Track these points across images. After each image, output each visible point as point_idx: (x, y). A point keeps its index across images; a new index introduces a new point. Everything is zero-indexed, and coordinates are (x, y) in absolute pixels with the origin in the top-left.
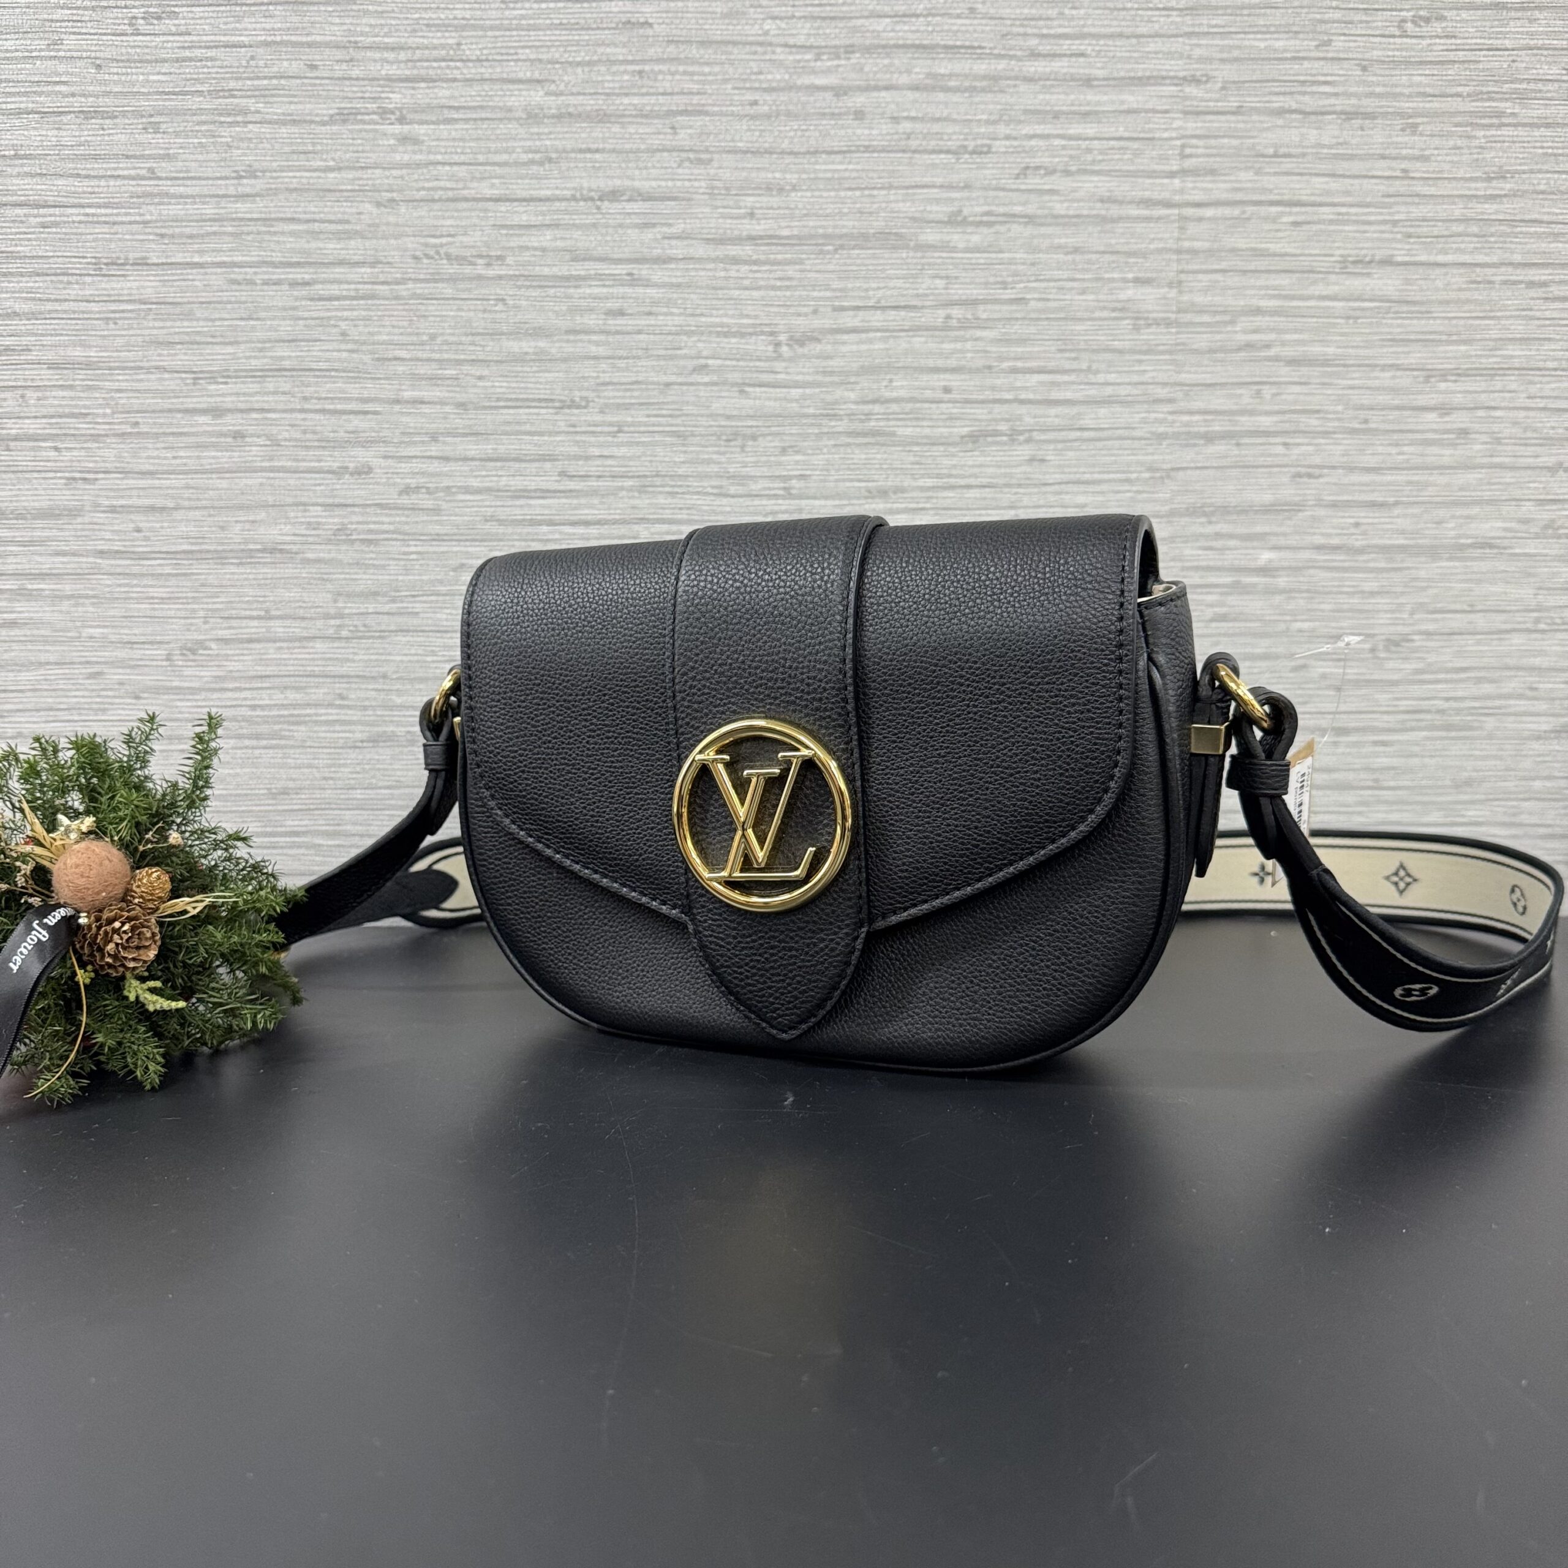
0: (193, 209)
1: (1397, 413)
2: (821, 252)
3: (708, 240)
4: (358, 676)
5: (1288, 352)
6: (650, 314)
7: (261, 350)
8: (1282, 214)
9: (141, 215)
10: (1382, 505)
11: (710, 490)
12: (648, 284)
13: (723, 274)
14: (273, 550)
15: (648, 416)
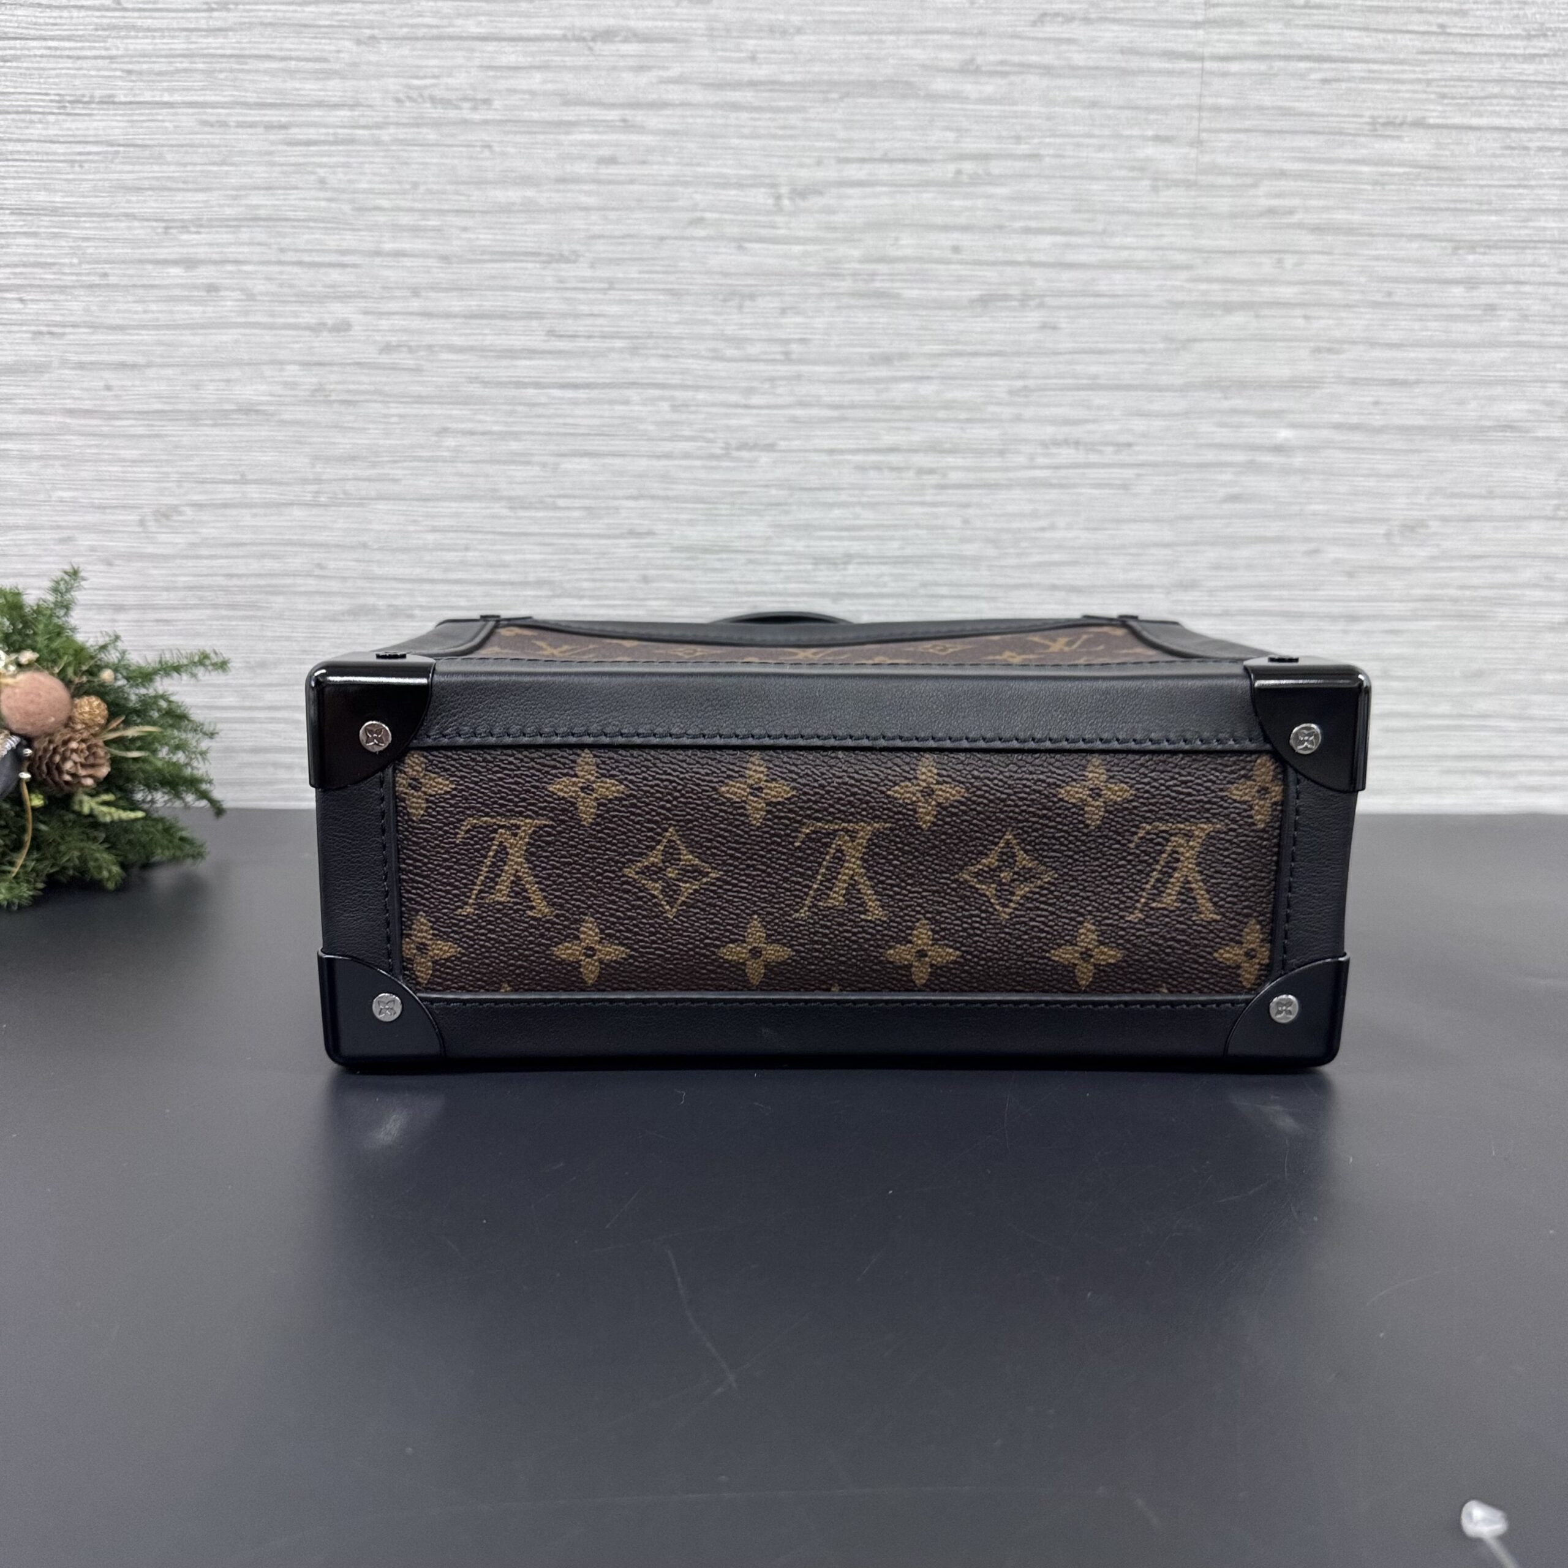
0: (163, 44)
1: (1422, 286)
2: (826, 100)
3: (707, 86)
4: (337, 546)
5: (1313, 219)
6: (644, 162)
7: (236, 197)
8: (1311, 70)
9: (107, 49)
10: (1403, 383)
11: (703, 353)
12: (641, 129)
13: (720, 121)
14: (248, 410)
15: (640, 272)
